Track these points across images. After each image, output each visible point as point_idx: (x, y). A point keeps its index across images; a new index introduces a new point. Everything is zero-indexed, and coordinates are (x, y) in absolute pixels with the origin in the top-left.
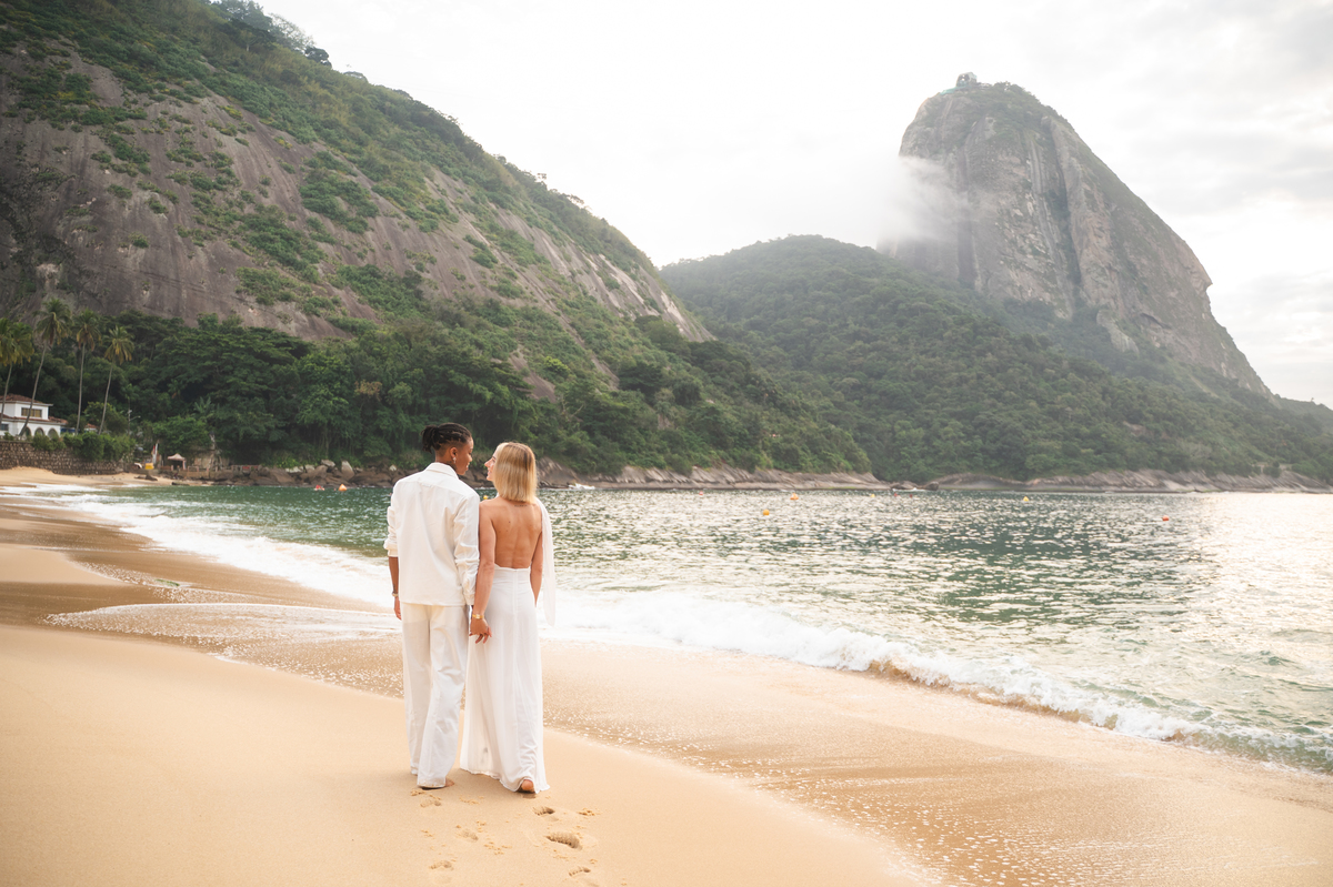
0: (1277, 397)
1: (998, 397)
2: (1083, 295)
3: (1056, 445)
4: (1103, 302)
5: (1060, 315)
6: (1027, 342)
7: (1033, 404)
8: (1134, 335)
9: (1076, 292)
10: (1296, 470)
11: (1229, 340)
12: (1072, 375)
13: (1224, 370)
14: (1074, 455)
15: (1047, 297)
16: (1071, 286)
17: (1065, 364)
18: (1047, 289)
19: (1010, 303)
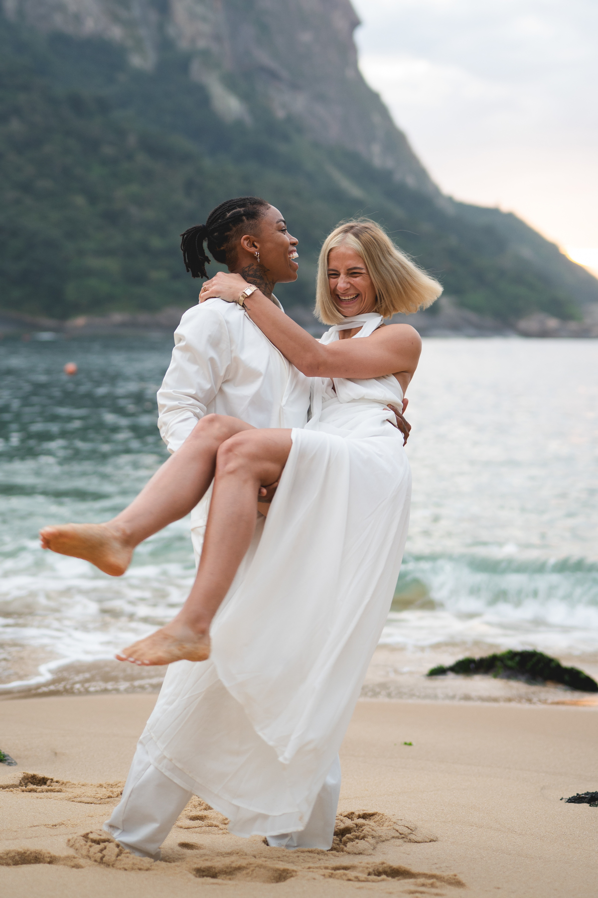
0: (450, 200)
1: (26, 187)
2: (171, 31)
3: (112, 265)
4: (202, 44)
5: (136, 61)
6: (77, 104)
7: (80, 200)
8: (246, 97)
9: (161, 27)
10: (462, 305)
11: (383, 111)
12: (142, 159)
13: (377, 157)
14: (138, 279)
15: (116, 33)
16: (153, 16)
17: (132, 140)
18: (116, 18)
19: (59, 40)
